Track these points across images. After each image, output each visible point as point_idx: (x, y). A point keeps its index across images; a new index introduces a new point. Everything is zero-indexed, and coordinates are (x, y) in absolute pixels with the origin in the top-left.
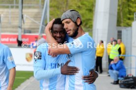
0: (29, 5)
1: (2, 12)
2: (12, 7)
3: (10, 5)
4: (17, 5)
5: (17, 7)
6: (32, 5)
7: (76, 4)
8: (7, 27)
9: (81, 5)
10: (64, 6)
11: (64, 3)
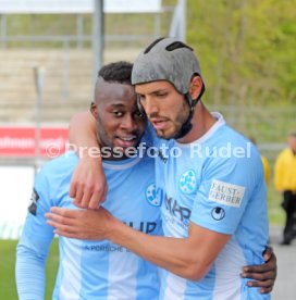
0: (124, 38)
1: (43, 61)
2: (73, 45)
3: (66, 39)
4: (87, 38)
5: (88, 45)
6: (133, 38)
7: (267, 33)
8: (57, 106)
9: (282, 36)
10: (231, 38)
11: (230, 29)
